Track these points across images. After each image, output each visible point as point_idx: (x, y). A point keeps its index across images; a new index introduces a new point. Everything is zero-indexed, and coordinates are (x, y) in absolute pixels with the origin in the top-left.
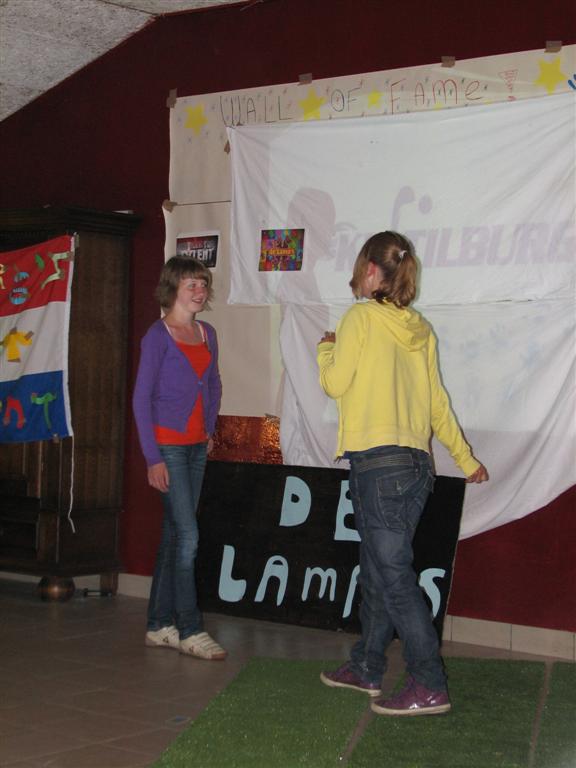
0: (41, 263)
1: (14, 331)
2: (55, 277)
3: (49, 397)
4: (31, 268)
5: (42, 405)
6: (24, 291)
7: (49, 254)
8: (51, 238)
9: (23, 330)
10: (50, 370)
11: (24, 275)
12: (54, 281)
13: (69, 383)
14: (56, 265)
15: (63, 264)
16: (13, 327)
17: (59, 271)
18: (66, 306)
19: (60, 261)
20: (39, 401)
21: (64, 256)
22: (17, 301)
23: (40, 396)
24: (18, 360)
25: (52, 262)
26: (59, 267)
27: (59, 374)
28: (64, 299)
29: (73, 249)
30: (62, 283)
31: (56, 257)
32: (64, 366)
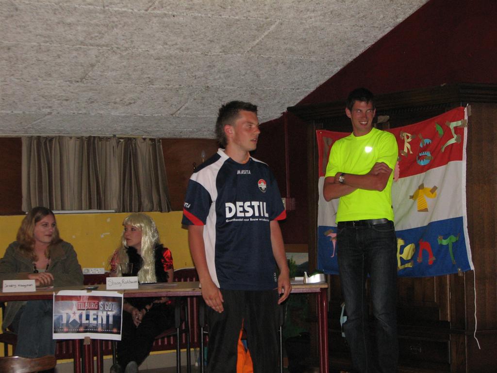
0: (440, 131)
1: (421, 187)
2: (452, 141)
3: (454, 238)
4: (433, 135)
5: (448, 245)
6: (428, 154)
7: (447, 123)
8: (447, 111)
9: (429, 186)
10: (451, 217)
11: (427, 141)
12: (452, 144)
13: (468, 227)
14: (453, 131)
15: (459, 130)
16: (420, 183)
17: (455, 136)
18: (463, 164)
19: (456, 128)
20: (444, 242)
21: (459, 123)
22: (422, 163)
23: (445, 238)
24: (426, 210)
25: (450, 129)
26: (456, 133)
27: (461, 219)
28: (461, 159)
29: (466, 118)
30: (459, 146)
31: (453, 125)
32: (463, 213)
